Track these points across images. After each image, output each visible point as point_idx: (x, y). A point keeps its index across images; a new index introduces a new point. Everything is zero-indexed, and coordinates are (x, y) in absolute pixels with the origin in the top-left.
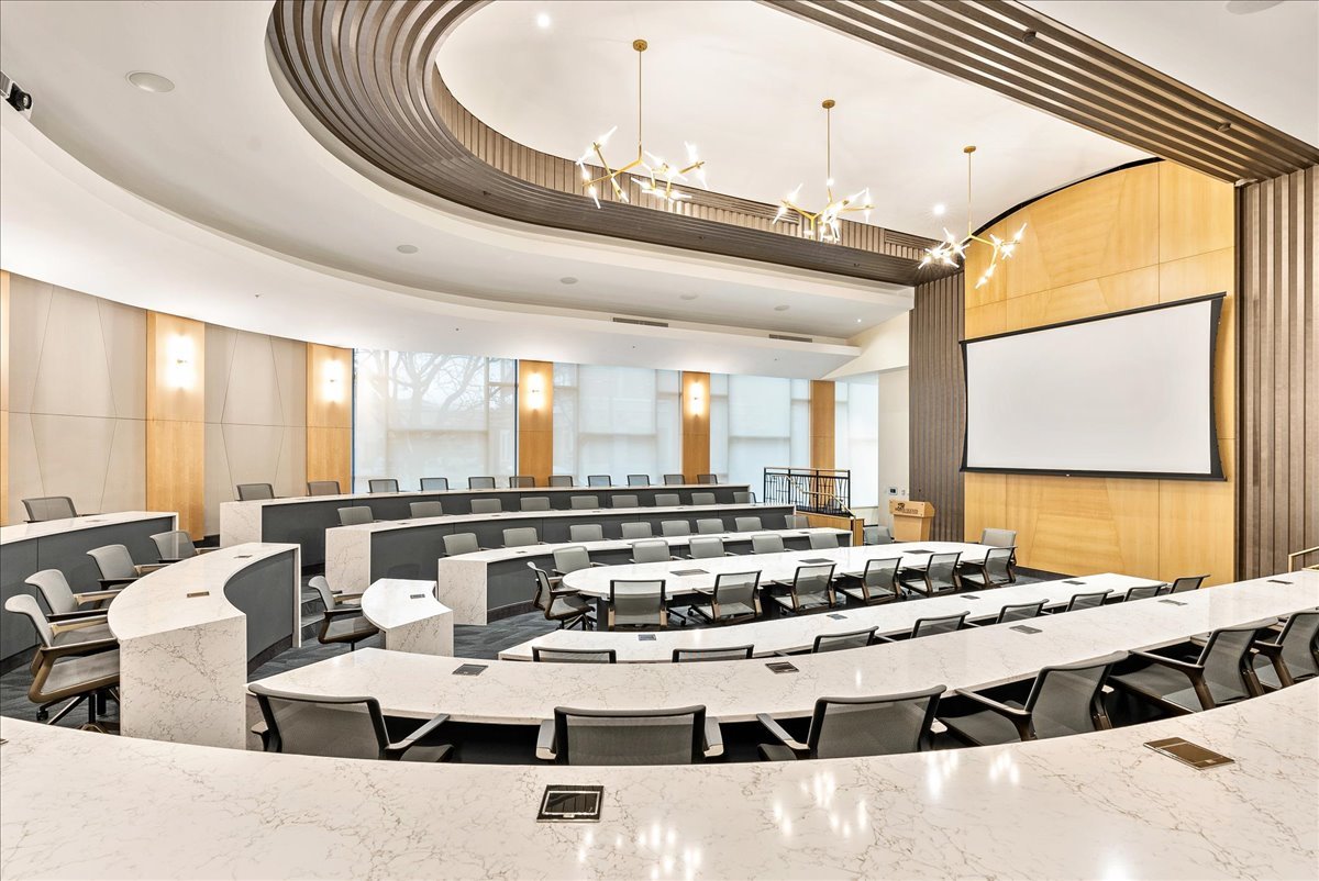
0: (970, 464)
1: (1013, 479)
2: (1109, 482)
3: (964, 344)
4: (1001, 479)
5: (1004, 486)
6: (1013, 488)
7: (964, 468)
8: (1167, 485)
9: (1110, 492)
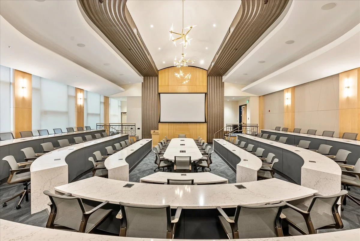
0: (161, 121)
1: (170, 124)
2: (189, 124)
3: (159, 94)
4: (167, 124)
5: (168, 126)
6: (170, 126)
7: (160, 122)
8: (198, 124)
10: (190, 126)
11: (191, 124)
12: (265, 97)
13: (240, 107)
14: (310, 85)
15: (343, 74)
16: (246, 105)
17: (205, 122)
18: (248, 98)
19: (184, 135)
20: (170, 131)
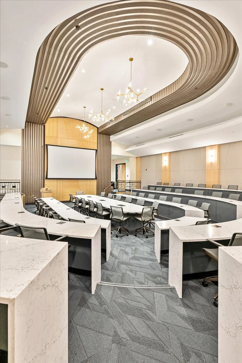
1: (59, 181)
2: (79, 181)
3: (46, 145)
4: (56, 181)
5: (56, 183)
7: (47, 178)
8: (88, 181)
9: (79, 182)
10: (81, 182)
11: (81, 180)
12: (143, 158)
13: (117, 165)
14: (184, 152)
15: (208, 147)
16: (125, 164)
17: (96, 178)
18: (128, 158)
19: (82, 192)
20: (58, 188)
